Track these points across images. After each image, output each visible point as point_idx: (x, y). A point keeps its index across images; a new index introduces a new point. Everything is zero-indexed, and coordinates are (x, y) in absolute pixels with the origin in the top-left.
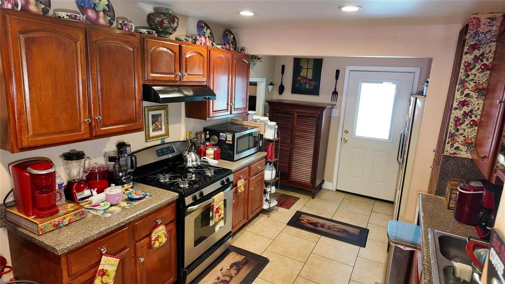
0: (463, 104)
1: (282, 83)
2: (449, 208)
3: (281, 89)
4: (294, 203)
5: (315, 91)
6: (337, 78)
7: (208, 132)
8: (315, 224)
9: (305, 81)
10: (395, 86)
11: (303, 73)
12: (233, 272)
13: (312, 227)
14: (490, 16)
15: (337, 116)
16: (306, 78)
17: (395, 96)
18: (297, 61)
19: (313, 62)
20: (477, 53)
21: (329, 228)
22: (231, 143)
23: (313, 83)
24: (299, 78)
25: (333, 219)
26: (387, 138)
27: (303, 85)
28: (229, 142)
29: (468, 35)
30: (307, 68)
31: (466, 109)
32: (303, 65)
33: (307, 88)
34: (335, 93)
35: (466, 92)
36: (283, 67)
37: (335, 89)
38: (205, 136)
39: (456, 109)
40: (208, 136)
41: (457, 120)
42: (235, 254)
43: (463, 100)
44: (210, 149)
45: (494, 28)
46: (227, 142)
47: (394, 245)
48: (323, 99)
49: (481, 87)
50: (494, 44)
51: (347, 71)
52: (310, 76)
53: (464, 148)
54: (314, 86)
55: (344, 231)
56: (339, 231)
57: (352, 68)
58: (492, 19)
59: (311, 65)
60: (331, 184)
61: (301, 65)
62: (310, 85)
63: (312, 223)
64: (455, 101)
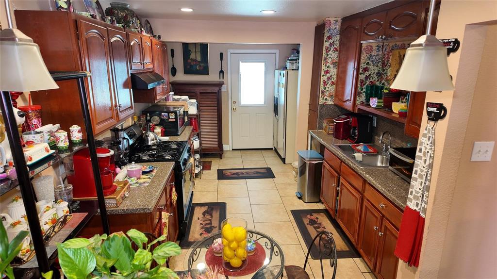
0: (327, 72)
1: (173, 65)
2: (329, 134)
3: (174, 71)
4: (211, 165)
5: (205, 71)
6: (221, 59)
7: (148, 114)
8: (237, 174)
9: (195, 63)
10: (263, 64)
11: (193, 56)
12: (208, 217)
13: (236, 176)
14: (335, 19)
15: (226, 90)
16: (195, 60)
17: (265, 72)
18: (185, 45)
19: (200, 47)
20: (331, 41)
21: (247, 173)
22: (174, 120)
23: (202, 65)
24: (189, 61)
25: (245, 167)
26: (263, 103)
27: (194, 67)
28: (172, 120)
29: (326, 31)
30: (196, 52)
31: (328, 75)
32: (191, 50)
33: (198, 69)
34: (222, 72)
35: (327, 65)
36: (172, 51)
37: (222, 69)
38: (146, 118)
39: (323, 75)
40: (149, 118)
41: (325, 82)
42: (199, 207)
43: (326, 70)
44: (157, 128)
45: (338, 27)
46: (170, 120)
47: (308, 162)
48: (212, 77)
49: (334, 61)
50: (339, 36)
51: (229, 54)
52: (199, 59)
53: (329, 99)
54: (204, 67)
55: (257, 173)
56: (254, 174)
57: (232, 51)
58: (336, 21)
59: (199, 49)
60: (228, 145)
61: (190, 49)
62: (200, 66)
63: (234, 174)
64: (322, 71)
